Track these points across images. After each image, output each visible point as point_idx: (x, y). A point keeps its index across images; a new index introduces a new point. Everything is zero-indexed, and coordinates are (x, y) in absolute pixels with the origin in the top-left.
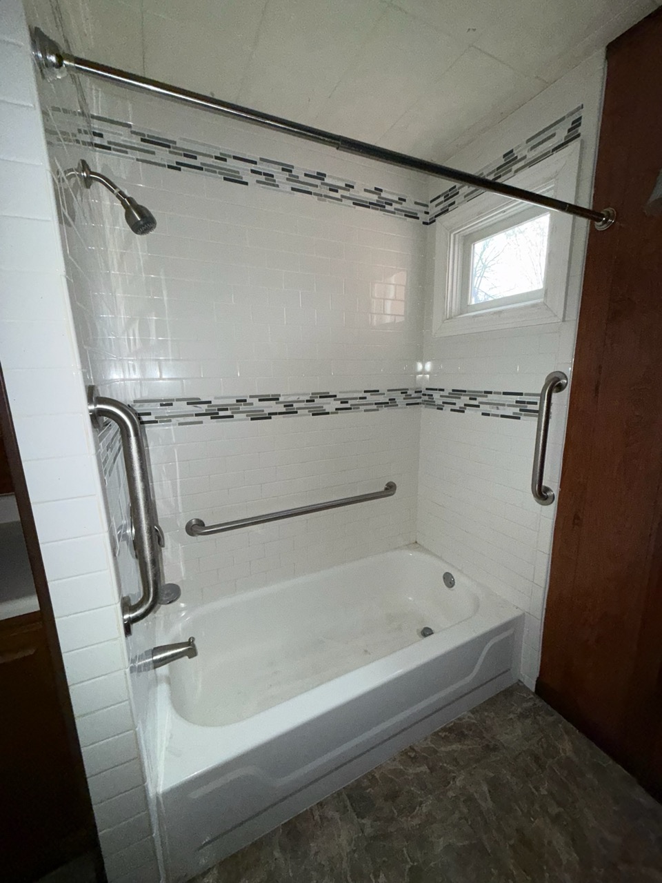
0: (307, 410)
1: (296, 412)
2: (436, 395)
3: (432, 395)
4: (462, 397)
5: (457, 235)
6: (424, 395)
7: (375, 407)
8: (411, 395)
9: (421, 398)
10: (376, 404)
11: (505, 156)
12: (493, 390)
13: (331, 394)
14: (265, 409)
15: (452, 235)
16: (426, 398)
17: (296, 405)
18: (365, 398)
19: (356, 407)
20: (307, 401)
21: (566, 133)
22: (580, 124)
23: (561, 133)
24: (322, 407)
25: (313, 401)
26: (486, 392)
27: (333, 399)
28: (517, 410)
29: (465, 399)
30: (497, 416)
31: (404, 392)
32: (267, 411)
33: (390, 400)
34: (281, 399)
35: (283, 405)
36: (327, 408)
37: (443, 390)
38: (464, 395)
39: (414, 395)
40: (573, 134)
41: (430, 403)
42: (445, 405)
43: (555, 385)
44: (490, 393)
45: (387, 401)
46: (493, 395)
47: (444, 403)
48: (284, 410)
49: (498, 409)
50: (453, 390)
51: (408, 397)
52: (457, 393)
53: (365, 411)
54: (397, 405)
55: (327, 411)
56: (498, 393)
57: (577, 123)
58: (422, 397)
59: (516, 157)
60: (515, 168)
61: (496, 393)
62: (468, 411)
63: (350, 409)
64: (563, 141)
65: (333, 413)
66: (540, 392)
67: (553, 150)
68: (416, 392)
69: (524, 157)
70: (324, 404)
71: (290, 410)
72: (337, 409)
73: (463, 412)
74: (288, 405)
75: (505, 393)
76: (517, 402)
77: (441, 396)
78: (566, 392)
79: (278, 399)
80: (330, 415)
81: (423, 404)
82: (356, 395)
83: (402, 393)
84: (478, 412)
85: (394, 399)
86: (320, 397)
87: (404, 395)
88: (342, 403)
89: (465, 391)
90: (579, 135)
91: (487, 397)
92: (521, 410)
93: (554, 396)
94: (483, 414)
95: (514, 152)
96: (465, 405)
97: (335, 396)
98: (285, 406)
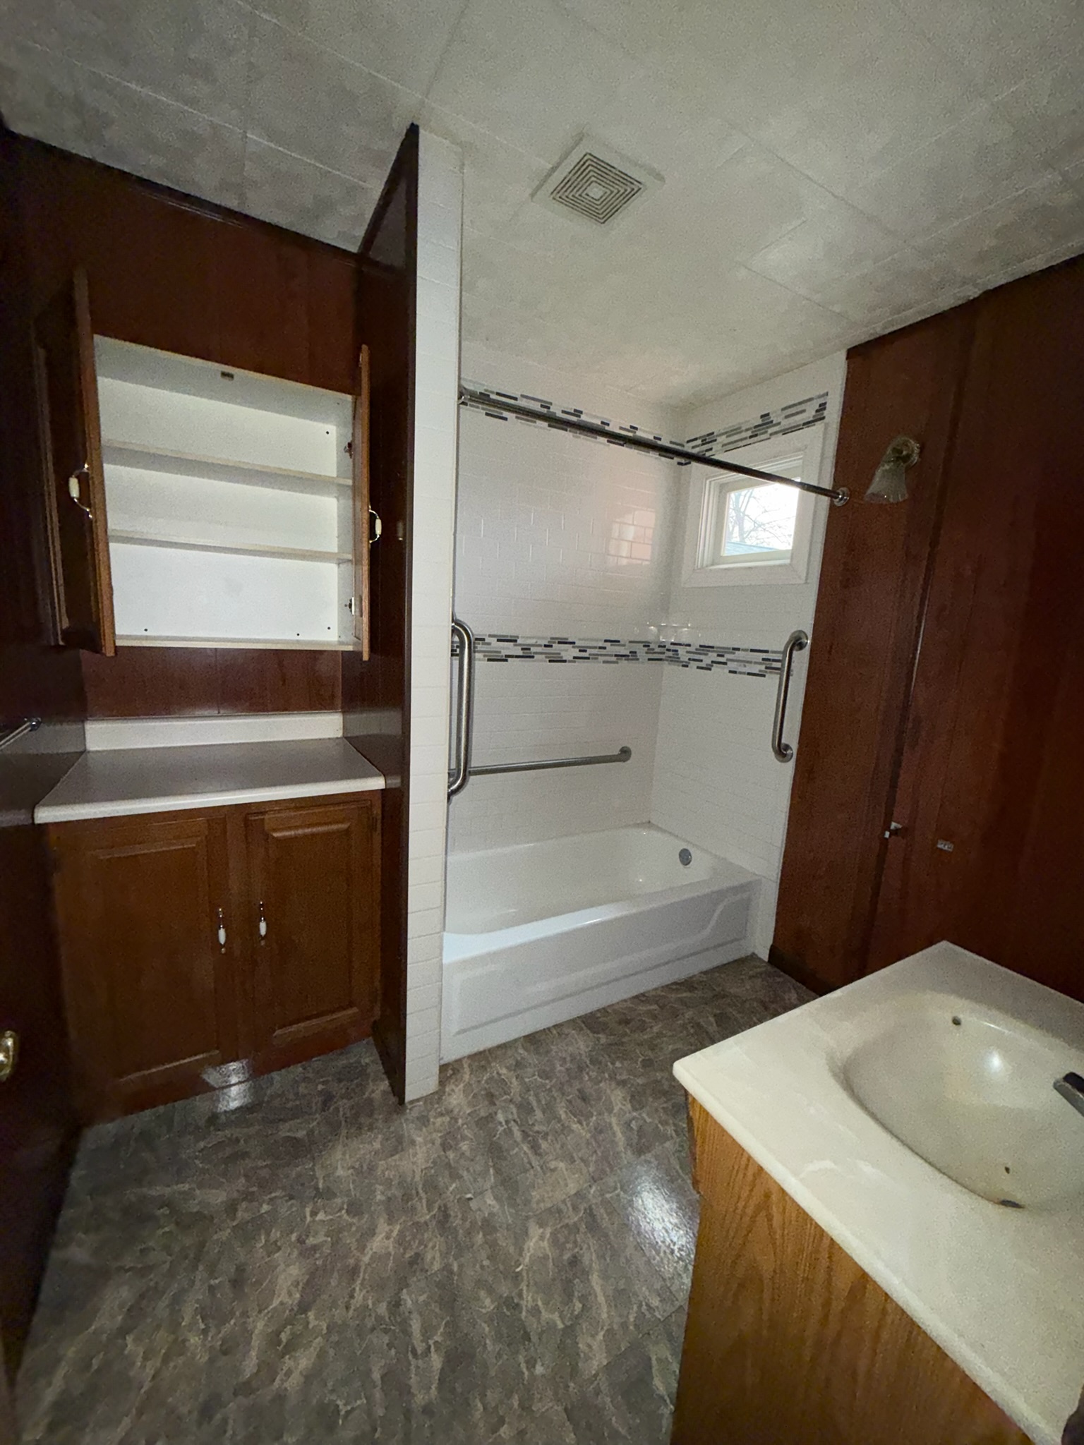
0: (544, 656)
1: (533, 657)
2: (682, 651)
3: (677, 651)
4: (710, 654)
5: (713, 483)
6: (668, 650)
7: (614, 659)
8: (653, 649)
9: (664, 653)
10: (616, 655)
11: (762, 417)
12: (741, 647)
13: (570, 640)
14: (502, 651)
15: (708, 482)
16: (670, 654)
17: (533, 649)
18: (605, 648)
19: (595, 657)
20: (545, 646)
21: (814, 413)
22: (825, 409)
23: (810, 413)
24: (559, 654)
25: (551, 646)
26: (734, 649)
27: (571, 645)
28: (763, 667)
29: (713, 656)
30: (744, 673)
31: (647, 645)
32: (504, 653)
33: (631, 652)
34: (519, 641)
35: (520, 648)
36: (565, 656)
37: (689, 645)
38: (712, 652)
39: (658, 650)
40: (819, 417)
41: (675, 659)
42: (692, 662)
43: (797, 643)
44: (738, 649)
45: (628, 653)
46: (740, 652)
47: (689, 659)
48: (521, 653)
49: (745, 666)
50: (701, 646)
51: (651, 651)
52: (705, 648)
53: (604, 662)
54: (638, 659)
55: (564, 659)
56: (745, 650)
57: (823, 407)
58: (666, 653)
59: (772, 422)
60: (770, 431)
61: (743, 650)
62: (715, 668)
63: (588, 658)
64: (811, 419)
65: (570, 661)
66: (782, 648)
67: (804, 424)
68: (659, 646)
69: (779, 423)
70: (562, 650)
71: (527, 654)
72: (575, 658)
73: (710, 669)
74: (526, 648)
75: (752, 651)
76: (763, 659)
77: (688, 652)
78: (806, 651)
79: (516, 641)
80: (567, 664)
81: (667, 660)
82: (595, 644)
83: (644, 646)
84: (725, 670)
85: (635, 652)
86: (559, 643)
87: (646, 648)
88: (580, 651)
89: (712, 647)
90: (824, 418)
91: (734, 653)
92: (767, 668)
93: (795, 653)
94: (730, 672)
95: (771, 415)
96: (712, 662)
97: (574, 643)
98: (522, 649)
